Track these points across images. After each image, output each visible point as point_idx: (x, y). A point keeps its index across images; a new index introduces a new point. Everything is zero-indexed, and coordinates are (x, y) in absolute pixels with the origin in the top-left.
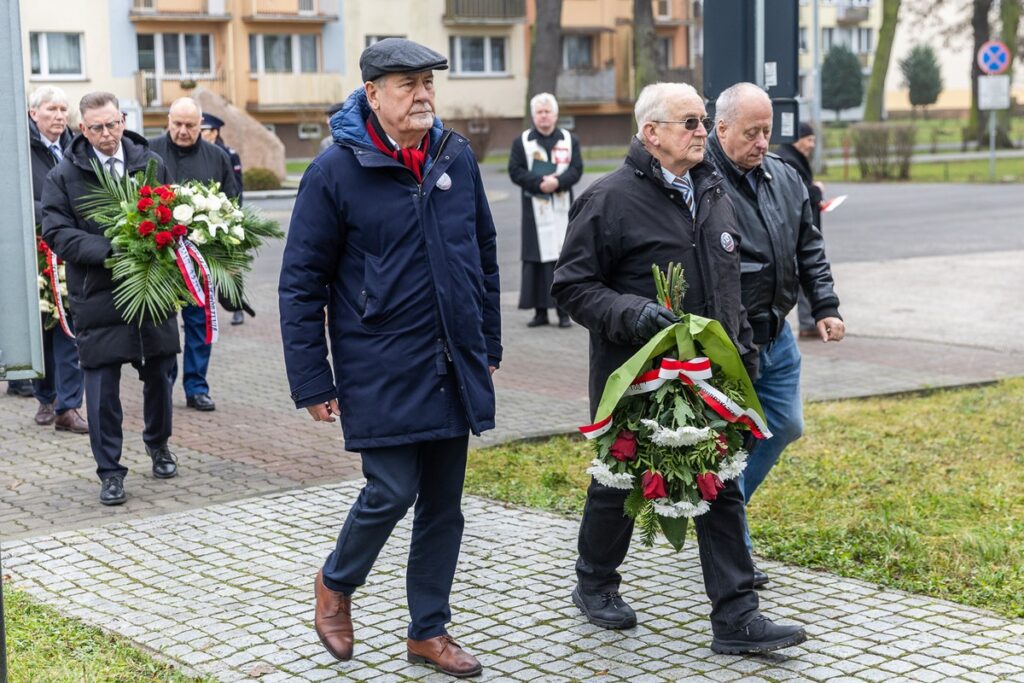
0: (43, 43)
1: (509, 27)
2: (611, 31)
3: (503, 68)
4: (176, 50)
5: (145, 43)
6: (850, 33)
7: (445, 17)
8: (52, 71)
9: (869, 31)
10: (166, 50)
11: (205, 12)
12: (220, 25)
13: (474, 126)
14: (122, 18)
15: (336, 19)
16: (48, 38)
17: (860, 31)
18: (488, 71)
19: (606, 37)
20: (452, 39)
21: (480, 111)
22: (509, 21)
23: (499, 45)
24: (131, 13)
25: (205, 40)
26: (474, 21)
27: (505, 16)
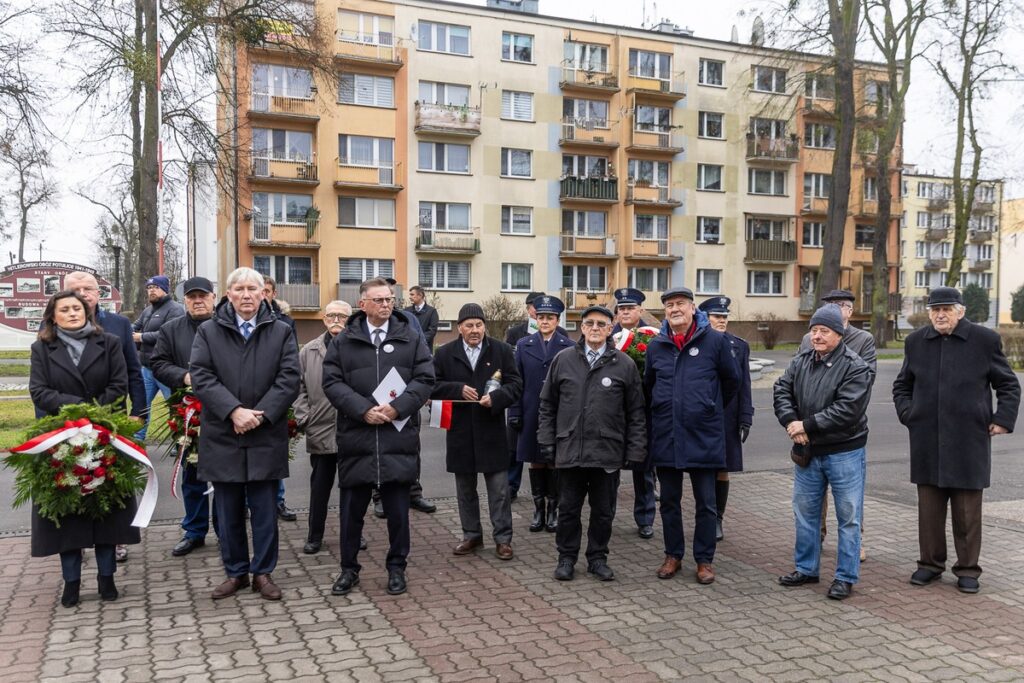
0: (510, 269)
1: (785, 266)
2: (850, 269)
3: (779, 291)
4: (585, 276)
5: (567, 271)
6: (978, 276)
7: (745, 259)
8: (513, 287)
9: (990, 275)
10: (579, 276)
11: (604, 254)
12: (612, 261)
13: (760, 326)
14: (556, 255)
15: (681, 259)
16: (512, 267)
17: (984, 275)
18: (771, 293)
19: (847, 272)
20: (749, 273)
21: (773, 317)
22: (786, 262)
23: (778, 277)
24: (561, 253)
25: (602, 271)
26: (764, 262)
27: (784, 260)
